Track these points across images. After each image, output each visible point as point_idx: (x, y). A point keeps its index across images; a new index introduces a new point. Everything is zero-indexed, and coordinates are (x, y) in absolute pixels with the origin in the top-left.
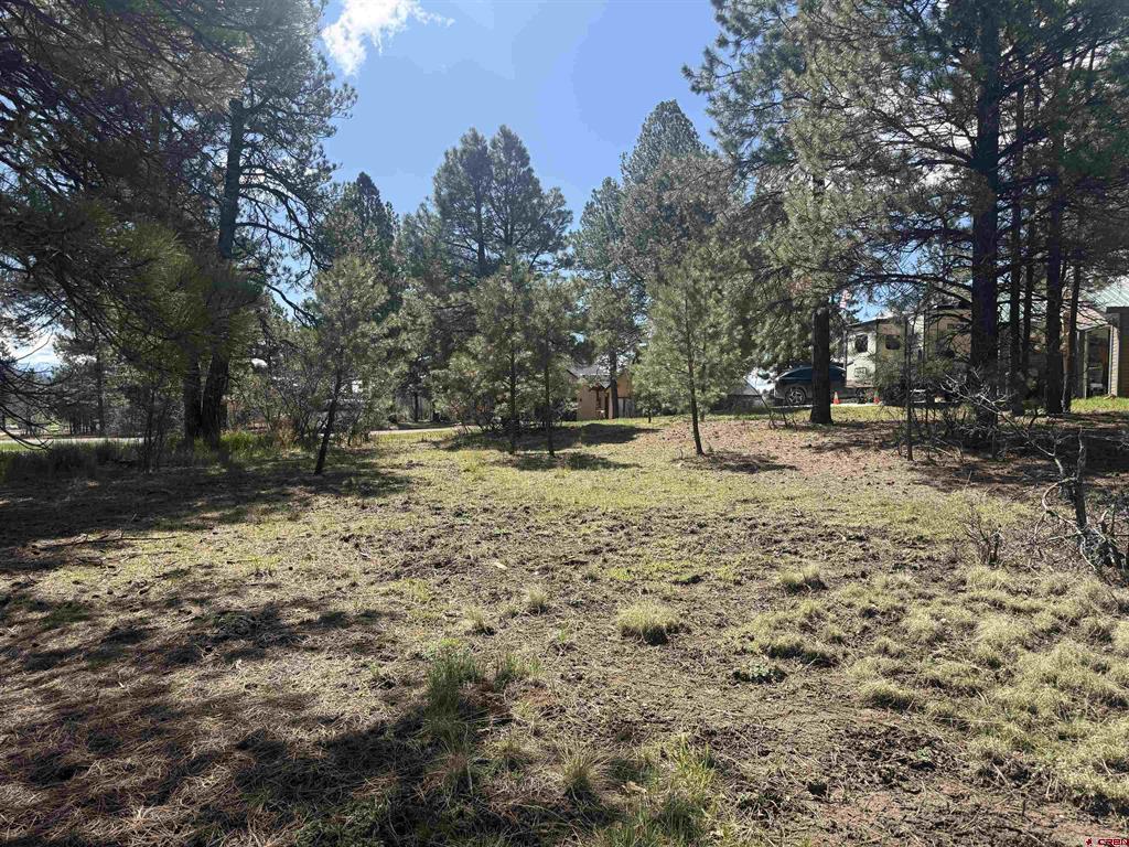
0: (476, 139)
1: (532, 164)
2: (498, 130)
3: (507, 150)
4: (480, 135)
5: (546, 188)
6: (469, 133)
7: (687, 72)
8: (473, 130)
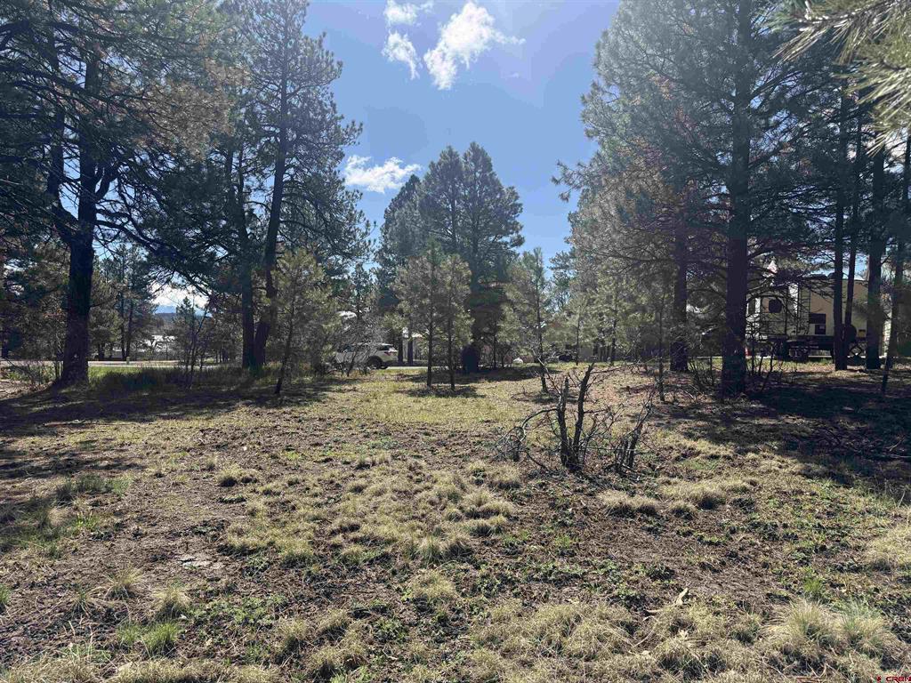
0: (452, 154)
1: (494, 169)
2: (469, 146)
3: (475, 160)
4: (454, 150)
5: (505, 186)
6: (447, 150)
7: (583, 98)
8: (450, 147)
